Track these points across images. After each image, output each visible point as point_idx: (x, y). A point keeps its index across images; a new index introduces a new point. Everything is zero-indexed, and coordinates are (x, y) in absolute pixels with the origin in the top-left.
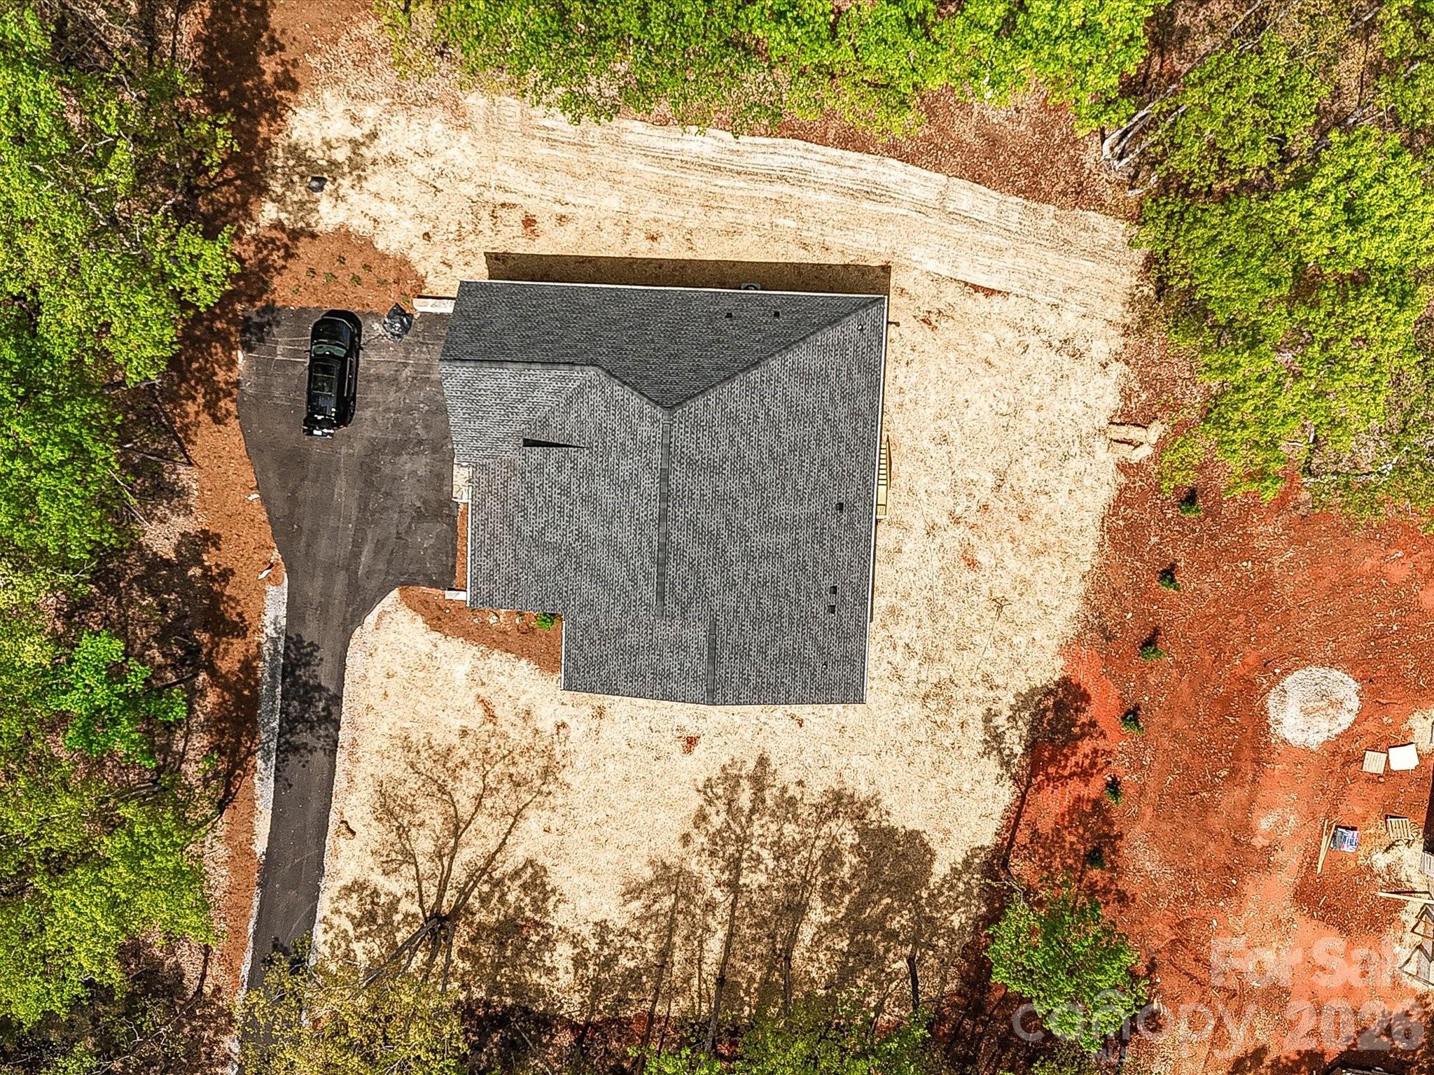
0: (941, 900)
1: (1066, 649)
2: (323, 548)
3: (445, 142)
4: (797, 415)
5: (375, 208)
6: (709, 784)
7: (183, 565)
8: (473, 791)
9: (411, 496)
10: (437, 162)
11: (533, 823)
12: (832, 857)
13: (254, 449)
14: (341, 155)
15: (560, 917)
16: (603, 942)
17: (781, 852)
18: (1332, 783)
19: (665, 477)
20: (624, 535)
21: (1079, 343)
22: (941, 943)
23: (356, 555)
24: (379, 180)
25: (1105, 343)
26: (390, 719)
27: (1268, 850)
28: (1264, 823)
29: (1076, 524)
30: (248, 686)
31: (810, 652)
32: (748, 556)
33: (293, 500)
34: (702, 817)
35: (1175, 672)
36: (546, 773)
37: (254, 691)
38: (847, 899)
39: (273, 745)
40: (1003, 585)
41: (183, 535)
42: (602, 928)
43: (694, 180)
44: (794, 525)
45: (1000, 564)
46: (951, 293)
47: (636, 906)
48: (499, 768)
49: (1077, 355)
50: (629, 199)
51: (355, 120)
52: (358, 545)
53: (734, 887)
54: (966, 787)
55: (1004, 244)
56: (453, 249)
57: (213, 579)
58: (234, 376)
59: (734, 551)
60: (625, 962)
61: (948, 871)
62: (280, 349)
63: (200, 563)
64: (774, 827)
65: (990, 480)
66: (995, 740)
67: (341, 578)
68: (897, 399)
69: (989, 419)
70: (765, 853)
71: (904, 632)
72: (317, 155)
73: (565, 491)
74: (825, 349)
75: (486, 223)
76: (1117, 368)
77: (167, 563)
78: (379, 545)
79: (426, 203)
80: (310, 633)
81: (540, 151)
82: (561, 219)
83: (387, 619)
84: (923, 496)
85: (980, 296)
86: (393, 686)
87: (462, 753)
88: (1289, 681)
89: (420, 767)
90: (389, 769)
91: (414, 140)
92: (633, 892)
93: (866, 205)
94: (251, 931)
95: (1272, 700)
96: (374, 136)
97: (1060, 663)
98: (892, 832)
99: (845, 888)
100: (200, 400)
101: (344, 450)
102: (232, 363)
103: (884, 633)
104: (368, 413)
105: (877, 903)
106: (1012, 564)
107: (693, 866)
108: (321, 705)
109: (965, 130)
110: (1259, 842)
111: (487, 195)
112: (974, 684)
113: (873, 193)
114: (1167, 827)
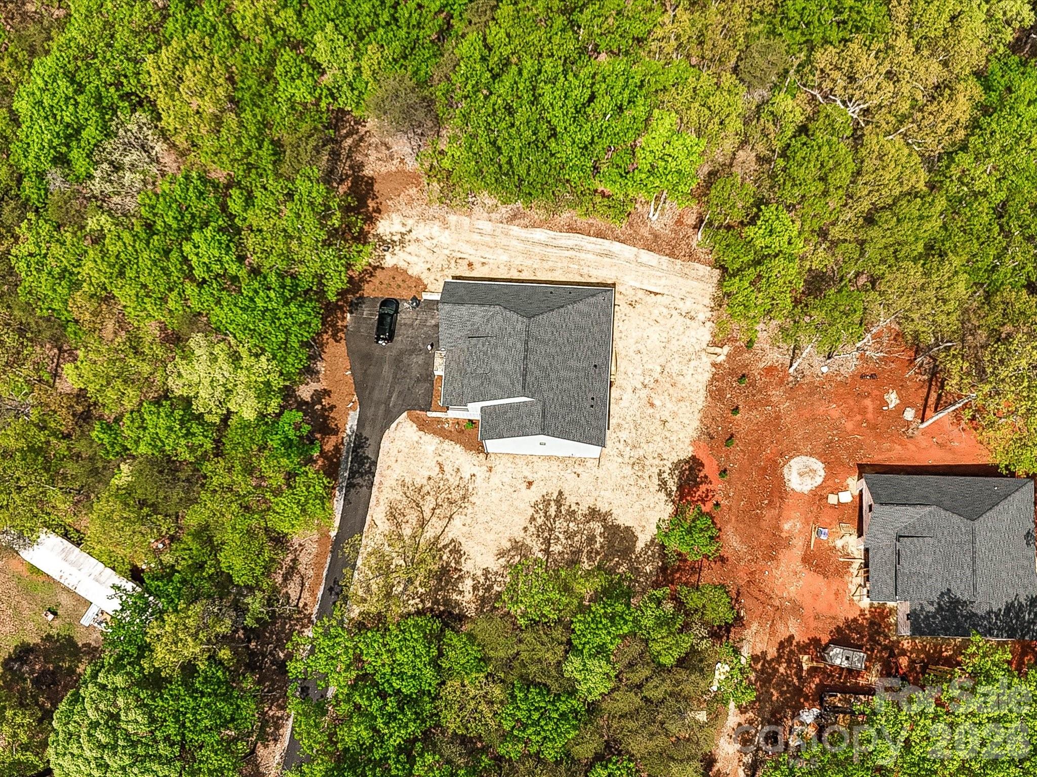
0: (641, 559)
1: (693, 443)
2: (376, 395)
3: (438, 234)
4: (578, 328)
5: (409, 258)
6: (536, 504)
7: (314, 403)
8: (431, 506)
9: (415, 372)
10: (435, 242)
11: (457, 521)
12: (591, 539)
13: (350, 353)
14: (395, 238)
15: (467, 566)
16: (486, 578)
17: (570, 536)
18: (815, 507)
19: (526, 342)
20: (509, 367)
21: (693, 314)
22: (642, 580)
23: (390, 397)
24: (411, 248)
25: (704, 314)
26: (398, 472)
27: (788, 539)
28: (786, 527)
29: (695, 389)
30: (336, 457)
31: (583, 421)
32: (559, 379)
33: (365, 373)
34: (533, 519)
35: (741, 454)
36: (464, 497)
37: (338, 459)
38: (598, 558)
39: (344, 484)
40: (666, 415)
41: (315, 391)
42: (486, 571)
43: (537, 249)
44: (577, 370)
45: (664, 405)
46: (640, 294)
47: (502, 561)
48: (443, 495)
49: (692, 318)
50: (511, 257)
51: (404, 225)
52: (391, 393)
53: (547, 552)
54: (652, 506)
55: (661, 274)
56: (439, 274)
57: (326, 410)
58: (345, 324)
59: (553, 376)
60: (496, 588)
61: (643, 546)
62: (365, 313)
63: (321, 403)
64: (565, 524)
65: (659, 369)
66: (663, 485)
67: (383, 407)
68: (620, 335)
69: (658, 343)
70: (561, 536)
71: (624, 435)
72: (387, 238)
73: (485, 354)
74: (589, 305)
75: (453, 264)
76: (708, 324)
77: (307, 403)
78: (400, 393)
79: (429, 257)
80: (366, 433)
81: (476, 237)
82: (483, 264)
83: (400, 426)
84: (630, 375)
85: (652, 295)
86: (401, 457)
87: (427, 488)
88: (792, 462)
89: (408, 494)
90: (395, 496)
91: (427, 234)
92: (501, 554)
93: (606, 259)
94: (324, 575)
95: (786, 470)
96: (410, 231)
97: (691, 449)
98: (619, 526)
99: (598, 553)
100: (330, 333)
101: (388, 353)
102: (344, 318)
103: (615, 435)
104: (400, 338)
105: (611, 560)
106: (669, 405)
107: (528, 541)
108: (367, 465)
109: (644, 231)
110: (784, 535)
111: (454, 254)
112: (654, 458)
113: (608, 255)
114: (742, 526)
